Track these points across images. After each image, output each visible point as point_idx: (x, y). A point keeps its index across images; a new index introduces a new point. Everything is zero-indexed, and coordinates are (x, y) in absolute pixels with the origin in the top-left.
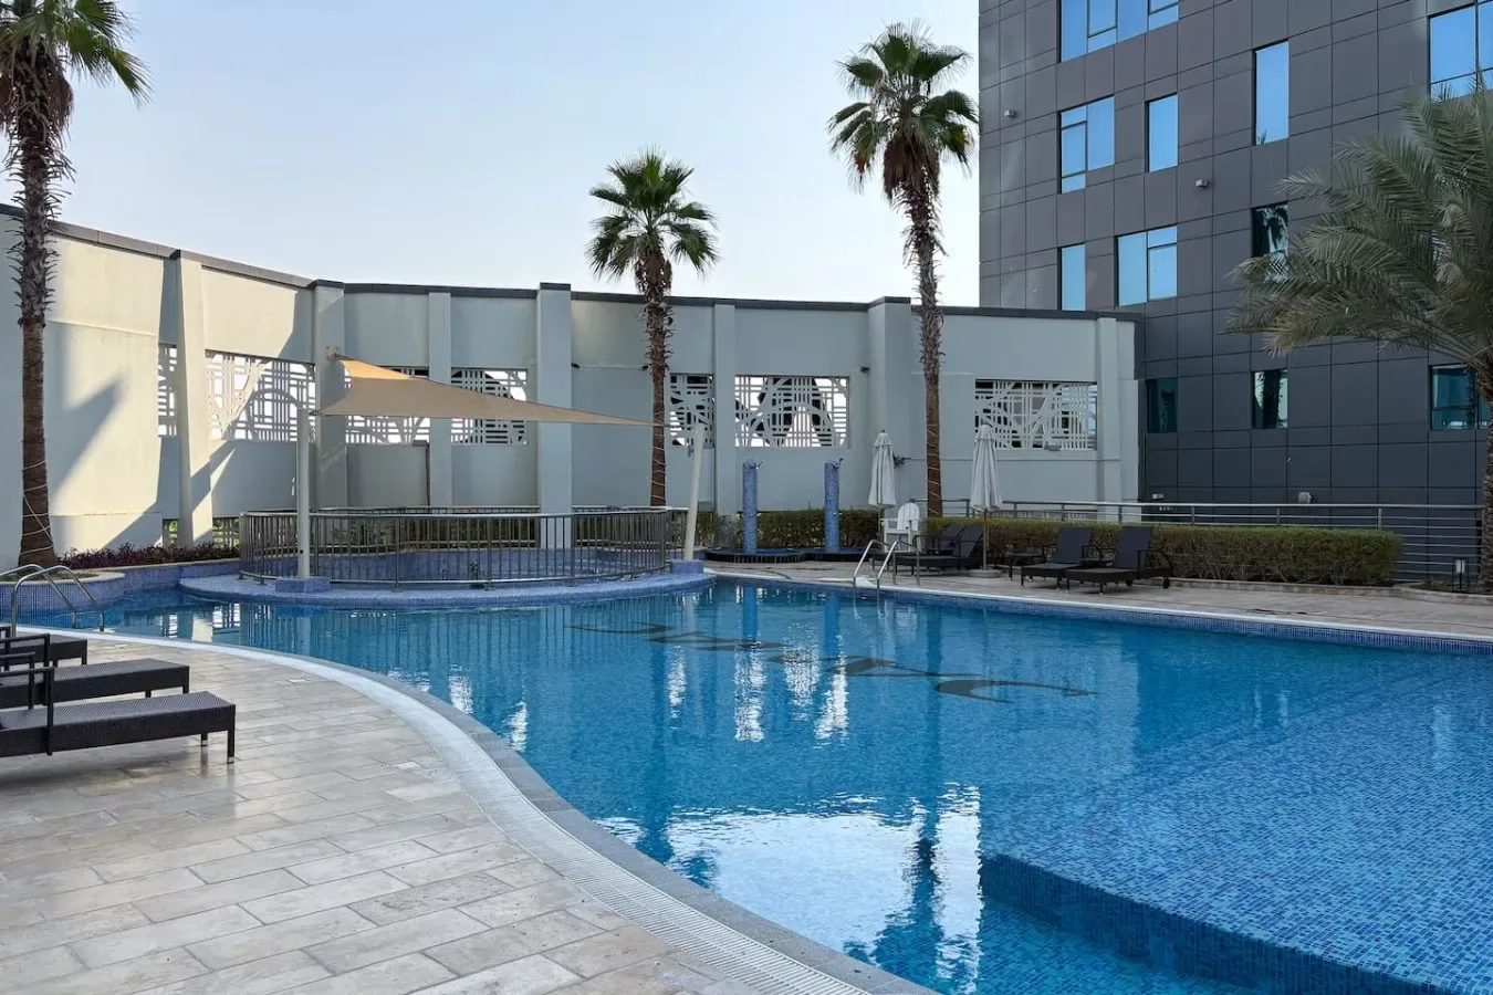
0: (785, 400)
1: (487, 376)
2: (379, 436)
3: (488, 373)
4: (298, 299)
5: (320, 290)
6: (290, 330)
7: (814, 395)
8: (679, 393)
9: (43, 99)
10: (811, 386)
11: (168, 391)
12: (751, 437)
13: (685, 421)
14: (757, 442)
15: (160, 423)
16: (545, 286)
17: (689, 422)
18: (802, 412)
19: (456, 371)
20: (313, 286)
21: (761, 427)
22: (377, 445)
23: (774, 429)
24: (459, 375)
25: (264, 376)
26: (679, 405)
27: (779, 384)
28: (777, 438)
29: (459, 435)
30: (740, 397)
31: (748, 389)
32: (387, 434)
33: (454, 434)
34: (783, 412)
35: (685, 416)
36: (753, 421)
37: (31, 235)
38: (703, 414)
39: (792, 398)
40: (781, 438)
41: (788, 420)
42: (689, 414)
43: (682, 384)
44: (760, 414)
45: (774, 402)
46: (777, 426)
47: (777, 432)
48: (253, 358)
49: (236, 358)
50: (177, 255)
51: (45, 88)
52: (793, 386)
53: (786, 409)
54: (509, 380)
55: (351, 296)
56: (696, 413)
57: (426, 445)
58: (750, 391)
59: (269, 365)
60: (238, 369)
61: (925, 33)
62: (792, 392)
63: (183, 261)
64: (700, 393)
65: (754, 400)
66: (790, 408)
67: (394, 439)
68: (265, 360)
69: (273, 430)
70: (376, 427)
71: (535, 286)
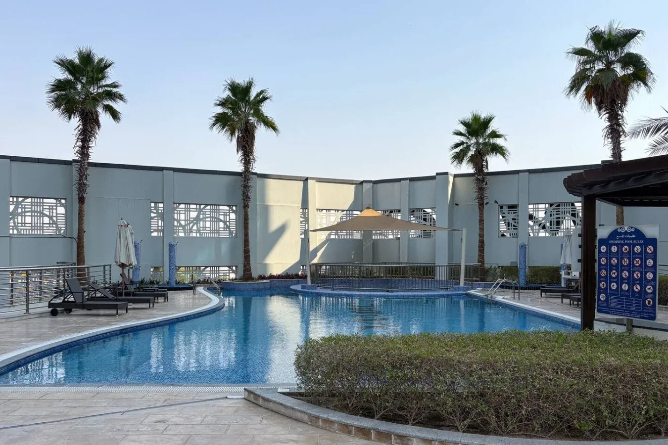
0: (556, 214)
1: (424, 211)
2: (386, 236)
3: (425, 210)
4: (356, 189)
5: (364, 184)
6: (352, 199)
7: (572, 211)
8: (504, 213)
9: (247, 141)
10: (571, 207)
11: (305, 224)
12: (539, 232)
13: (507, 225)
14: (542, 234)
15: (301, 234)
16: (438, 174)
17: (509, 226)
18: (568, 220)
19: (411, 211)
20: (362, 183)
21: (544, 227)
22: (385, 239)
23: (551, 228)
24: (413, 211)
25: (342, 216)
26: (504, 219)
27: (553, 207)
28: (552, 232)
29: (413, 235)
30: (533, 213)
31: (537, 210)
32: (388, 235)
33: (412, 235)
34: (555, 220)
35: (507, 223)
36: (541, 224)
37: (245, 181)
38: (515, 222)
39: (561, 213)
40: (554, 232)
41: (558, 223)
42: (509, 223)
43: (505, 210)
44: (543, 221)
45: (551, 215)
46: (552, 227)
47: (553, 229)
48: (338, 210)
49: (331, 211)
50: (307, 179)
51: (248, 137)
52: (561, 207)
53: (557, 218)
54: (432, 212)
55: (375, 185)
56: (512, 222)
57: (398, 239)
58: (538, 211)
59: (345, 212)
60: (332, 215)
61: (618, 25)
62: (561, 210)
63: (309, 181)
64: (514, 213)
65: (541, 215)
66: (559, 218)
67: (391, 237)
68: (343, 211)
69: (346, 235)
70: (385, 233)
71: (435, 175)
